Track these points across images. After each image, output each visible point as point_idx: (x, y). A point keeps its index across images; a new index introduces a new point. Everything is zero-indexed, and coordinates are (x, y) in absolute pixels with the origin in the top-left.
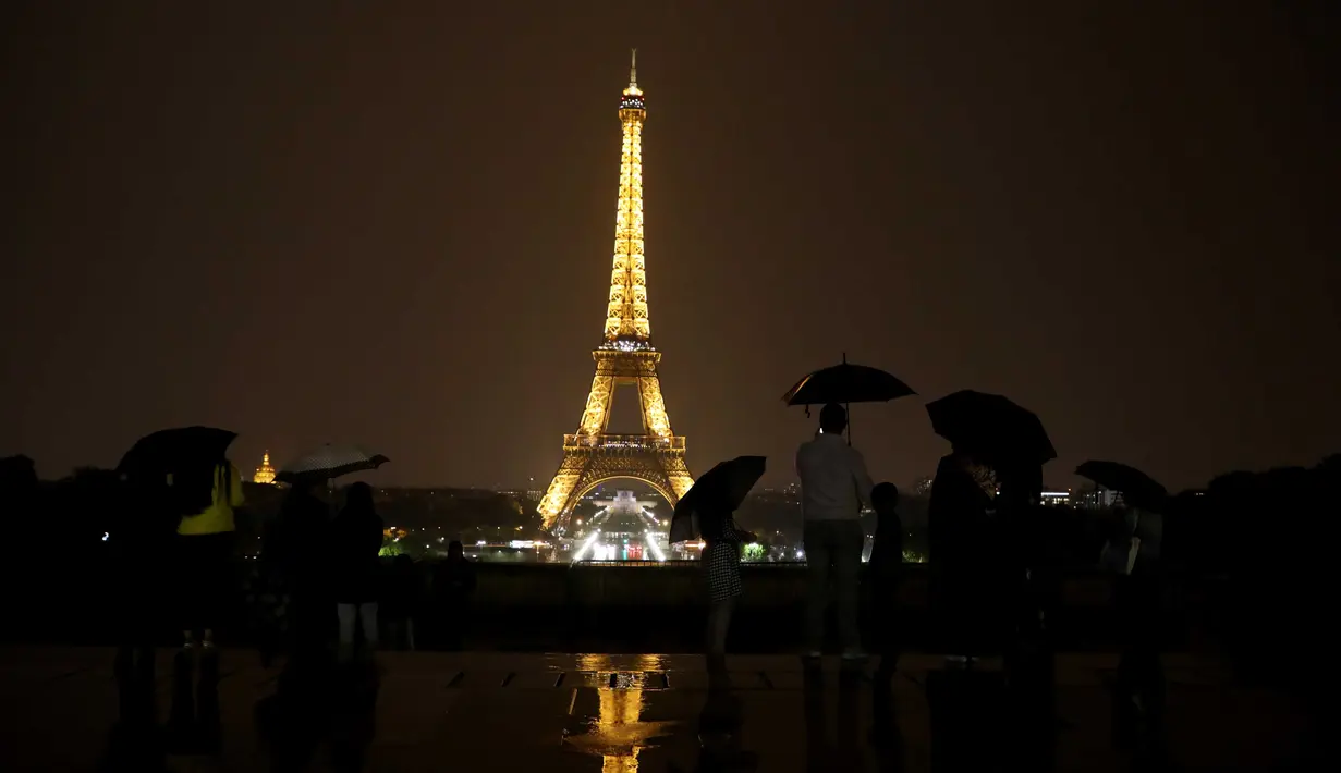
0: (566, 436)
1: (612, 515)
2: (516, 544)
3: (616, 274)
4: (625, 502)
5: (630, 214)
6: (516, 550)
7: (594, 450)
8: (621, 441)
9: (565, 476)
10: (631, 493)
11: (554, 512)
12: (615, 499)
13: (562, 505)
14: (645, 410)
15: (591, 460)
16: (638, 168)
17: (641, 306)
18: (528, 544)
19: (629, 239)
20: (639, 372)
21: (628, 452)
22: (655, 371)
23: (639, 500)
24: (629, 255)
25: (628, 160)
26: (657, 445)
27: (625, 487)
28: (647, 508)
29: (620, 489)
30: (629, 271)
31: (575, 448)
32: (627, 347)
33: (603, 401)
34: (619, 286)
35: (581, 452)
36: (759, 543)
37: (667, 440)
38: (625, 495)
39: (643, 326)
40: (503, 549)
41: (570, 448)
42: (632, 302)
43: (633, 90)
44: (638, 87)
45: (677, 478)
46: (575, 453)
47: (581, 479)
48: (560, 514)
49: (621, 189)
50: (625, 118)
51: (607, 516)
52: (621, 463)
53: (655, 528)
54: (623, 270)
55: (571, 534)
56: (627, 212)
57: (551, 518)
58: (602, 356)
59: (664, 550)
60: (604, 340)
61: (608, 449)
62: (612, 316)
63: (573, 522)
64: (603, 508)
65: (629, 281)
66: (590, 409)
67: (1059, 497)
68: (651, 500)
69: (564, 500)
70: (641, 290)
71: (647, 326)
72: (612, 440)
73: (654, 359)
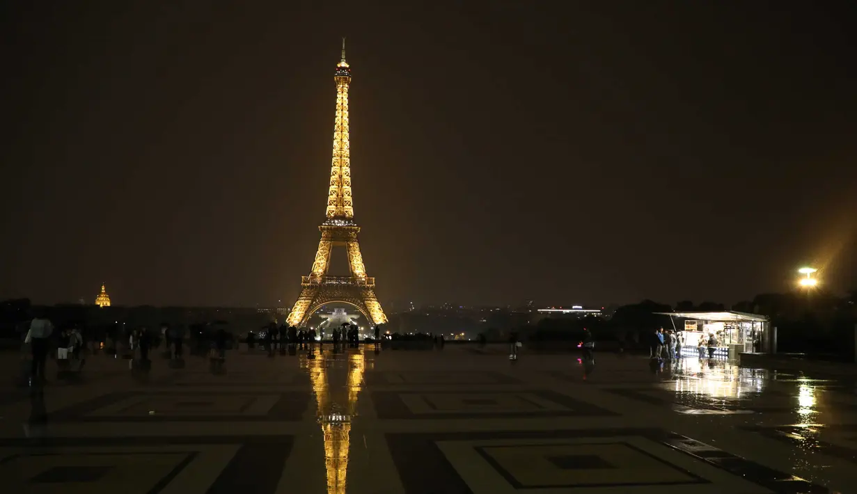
0: (303, 277)
1: (331, 323)
3: (333, 178)
4: (340, 315)
5: (341, 142)
7: (320, 285)
8: (336, 280)
9: (303, 301)
10: (343, 310)
12: (334, 313)
13: (301, 319)
14: (351, 262)
15: (319, 292)
16: (346, 113)
17: (348, 198)
19: (341, 157)
20: (349, 239)
21: (341, 287)
22: (357, 238)
24: (341, 168)
25: (340, 108)
26: (358, 283)
27: (340, 307)
28: (353, 319)
29: (338, 307)
30: (341, 177)
31: (308, 284)
32: (340, 224)
33: (325, 256)
34: (335, 186)
35: (312, 287)
37: (363, 279)
38: (339, 311)
39: (349, 210)
41: (306, 285)
42: (343, 196)
43: (344, 64)
44: (346, 62)
45: (370, 302)
46: (308, 287)
47: (312, 303)
48: (300, 324)
49: (336, 126)
50: (339, 82)
51: (328, 325)
52: (337, 294)
54: (337, 176)
56: (339, 140)
58: (324, 229)
60: (325, 219)
61: (328, 284)
62: (330, 205)
64: (326, 319)
65: (340, 183)
66: (317, 261)
67: (596, 312)
68: (356, 313)
69: (302, 315)
70: (347, 189)
71: (352, 210)
72: (331, 280)
73: (356, 231)
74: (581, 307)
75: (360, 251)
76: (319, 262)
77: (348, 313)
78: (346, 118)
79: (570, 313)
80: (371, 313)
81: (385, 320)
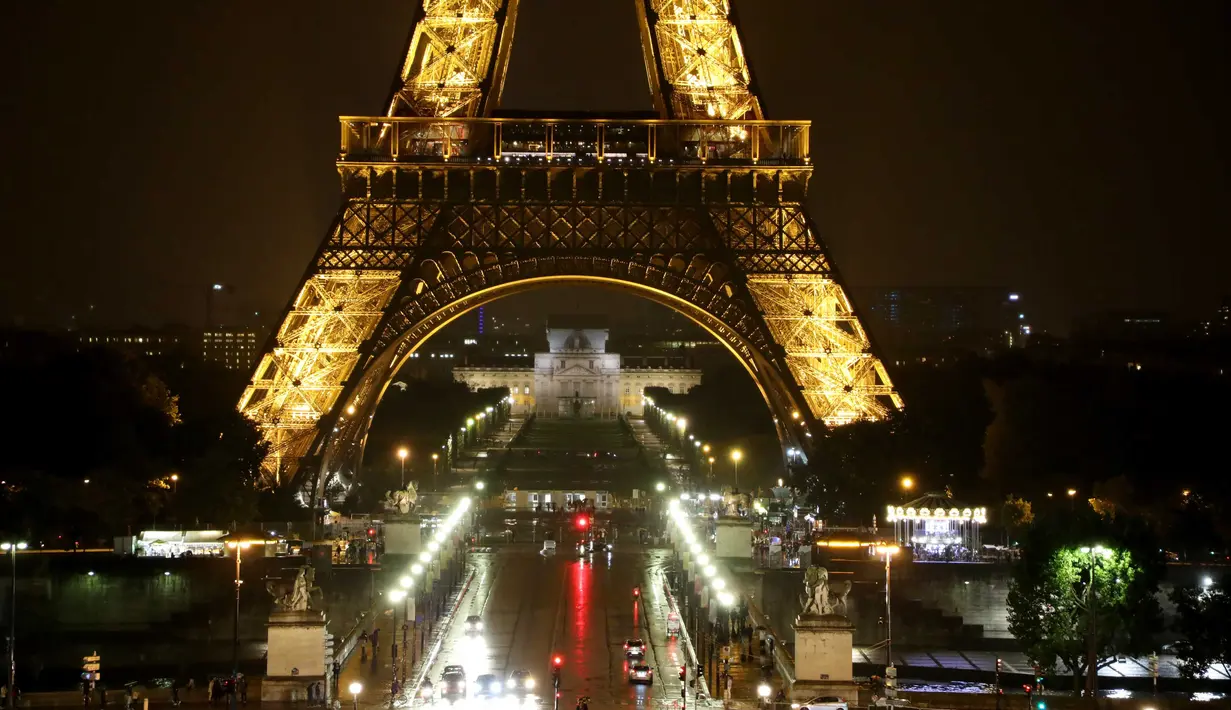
0: (345, 120)
1: (530, 422)
2: (160, 543)
6: (159, 563)
7: (458, 175)
8: (562, 139)
9: (348, 276)
10: (599, 340)
11: (304, 413)
12: (543, 361)
13: (334, 388)
14: (653, 17)
15: (448, 215)
18: (204, 542)
21: (589, 181)
23: (629, 364)
26: (703, 153)
28: (661, 395)
29: (558, 323)
31: (381, 169)
35: (403, 186)
36: (1117, 542)
37: (739, 133)
38: (578, 348)
40: (102, 566)
41: (364, 168)
45: (779, 281)
46: (381, 186)
47: (408, 280)
48: (326, 423)
51: (505, 437)
52: (564, 225)
53: (698, 476)
55: (369, 500)
57: (295, 437)
59: (733, 566)
61: (511, 171)
63: (380, 449)
64: (495, 395)
68: (677, 361)
69: (342, 369)
72: (528, 136)
76: (448, 21)
77: (633, 361)
80: (793, 352)
81: (884, 401)
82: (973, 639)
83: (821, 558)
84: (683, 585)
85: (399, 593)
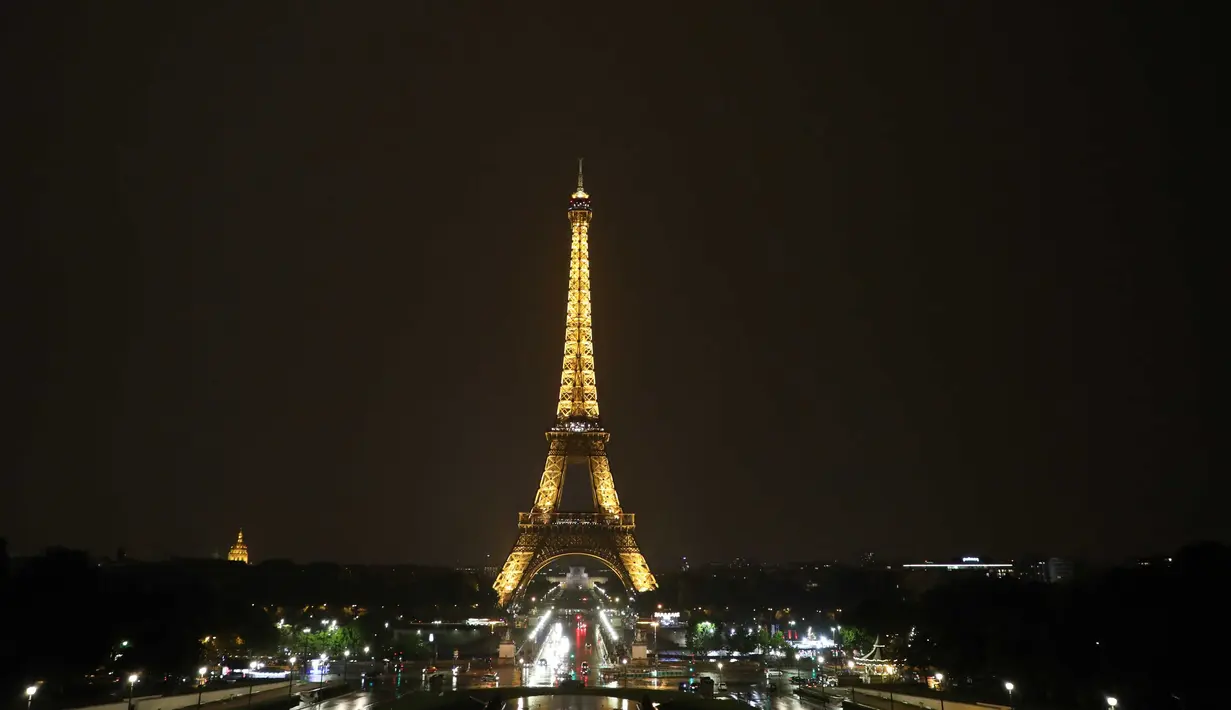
0: (521, 514)
1: (565, 591)
2: (472, 622)
3: (567, 359)
4: (577, 579)
5: (579, 305)
6: (473, 627)
7: (548, 528)
8: (574, 519)
9: (520, 553)
10: (583, 570)
11: (509, 589)
12: (569, 575)
13: (516, 583)
14: (596, 488)
15: (545, 538)
16: (586, 262)
17: (591, 389)
18: (484, 622)
19: (579, 327)
20: (592, 452)
21: (580, 530)
22: (605, 450)
23: (590, 576)
24: (579, 343)
25: (577, 256)
26: (608, 523)
27: (578, 564)
28: (599, 584)
29: (572, 566)
30: (579, 356)
31: (529, 526)
32: (578, 428)
33: (555, 480)
34: (570, 371)
35: (534, 530)
36: (712, 621)
37: (617, 517)
38: (577, 572)
39: (593, 407)
40: (459, 627)
41: (525, 526)
42: (582, 385)
43: (581, 194)
44: (585, 191)
45: (627, 554)
46: (529, 530)
47: (535, 555)
48: (515, 591)
49: (571, 282)
50: (574, 219)
51: (560, 594)
52: (574, 540)
53: (608, 605)
54: (573, 356)
55: (525, 610)
56: (576, 302)
57: (507, 595)
58: (554, 436)
59: (617, 629)
61: (561, 527)
62: (563, 399)
63: (528, 598)
64: (557, 584)
65: (579, 366)
66: (544, 487)
67: (1003, 568)
68: (602, 574)
69: (519, 577)
70: (590, 374)
71: (596, 407)
72: (565, 518)
73: (603, 439)
74: (977, 559)
75: (610, 471)
76: (546, 489)
78: (586, 270)
79: (959, 570)
80: (631, 573)
81: (654, 585)
82: (677, 647)
83: (639, 626)
84: (605, 635)
85: (532, 636)
